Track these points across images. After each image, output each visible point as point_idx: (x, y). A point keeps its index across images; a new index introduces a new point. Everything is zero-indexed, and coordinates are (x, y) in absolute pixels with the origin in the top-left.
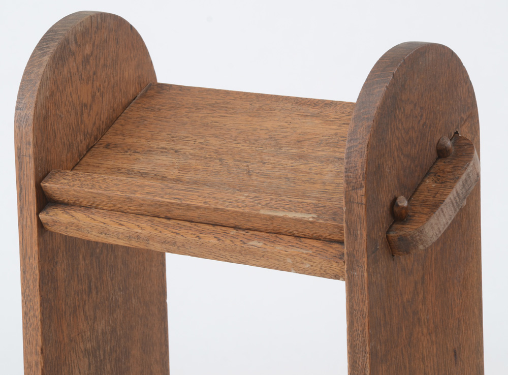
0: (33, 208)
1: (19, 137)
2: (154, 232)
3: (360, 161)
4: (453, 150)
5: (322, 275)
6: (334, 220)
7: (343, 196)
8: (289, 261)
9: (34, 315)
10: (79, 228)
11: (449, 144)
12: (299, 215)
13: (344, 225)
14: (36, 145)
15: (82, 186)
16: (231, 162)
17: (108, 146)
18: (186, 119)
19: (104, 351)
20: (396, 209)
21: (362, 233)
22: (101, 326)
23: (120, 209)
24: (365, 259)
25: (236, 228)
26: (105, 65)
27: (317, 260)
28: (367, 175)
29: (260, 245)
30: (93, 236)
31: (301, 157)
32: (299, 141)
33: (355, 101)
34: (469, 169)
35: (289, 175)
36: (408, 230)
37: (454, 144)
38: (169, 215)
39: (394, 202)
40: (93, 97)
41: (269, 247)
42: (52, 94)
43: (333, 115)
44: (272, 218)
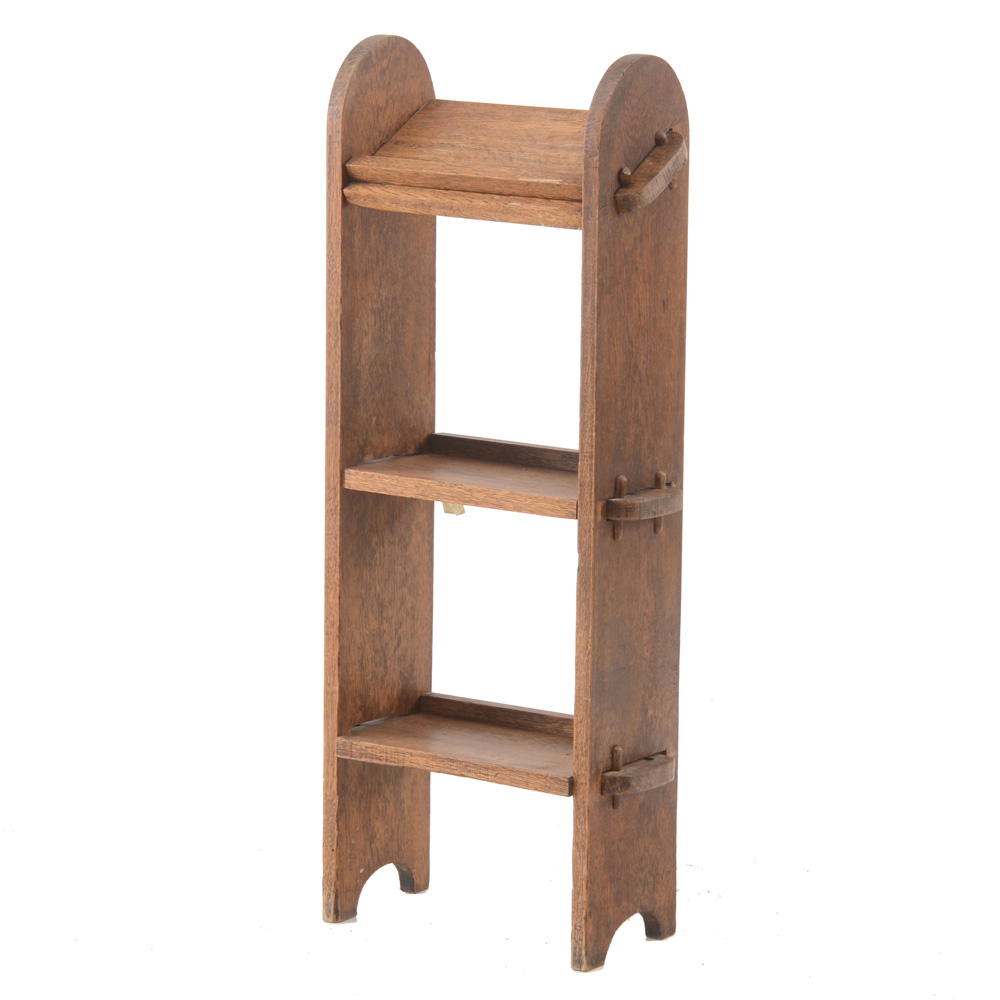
0: (339, 184)
1: (330, 127)
2: (435, 199)
3: (596, 136)
4: (667, 140)
5: (565, 227)
6: (575, 183)
7: (582, 162)
8: (540, 216)
9: (336, 272)
10: (375, 200)
11: (665, 136)
12: (548, 181)
13: (583, 185)
14: (343, 133)
15: (379, 166)
16: (496, 152)
17: (397, 143)
18: (460, 124)
19: (387, 314)
20: (622, 177)
21: (596, 190)
22: (385, 293)
23: (407, 184)
24: (597, 211)
25: (500, 194)
26: (396, 79)
27: (562, 213)
28: (601, 146)
29: (519, 204)
30: (386, 206)
31: (551, 148)
32: (550, 137)
33: (588, 109)
34: (678, 154)
35: (542, 160)
36: (630, 192)
37: (668, 137)
38: (447, 187)
39: (620, 171)
40: (387, 102)
41: (525, 206)
42: (357, 95)
43: (577, 120)
44: (528, 183)
